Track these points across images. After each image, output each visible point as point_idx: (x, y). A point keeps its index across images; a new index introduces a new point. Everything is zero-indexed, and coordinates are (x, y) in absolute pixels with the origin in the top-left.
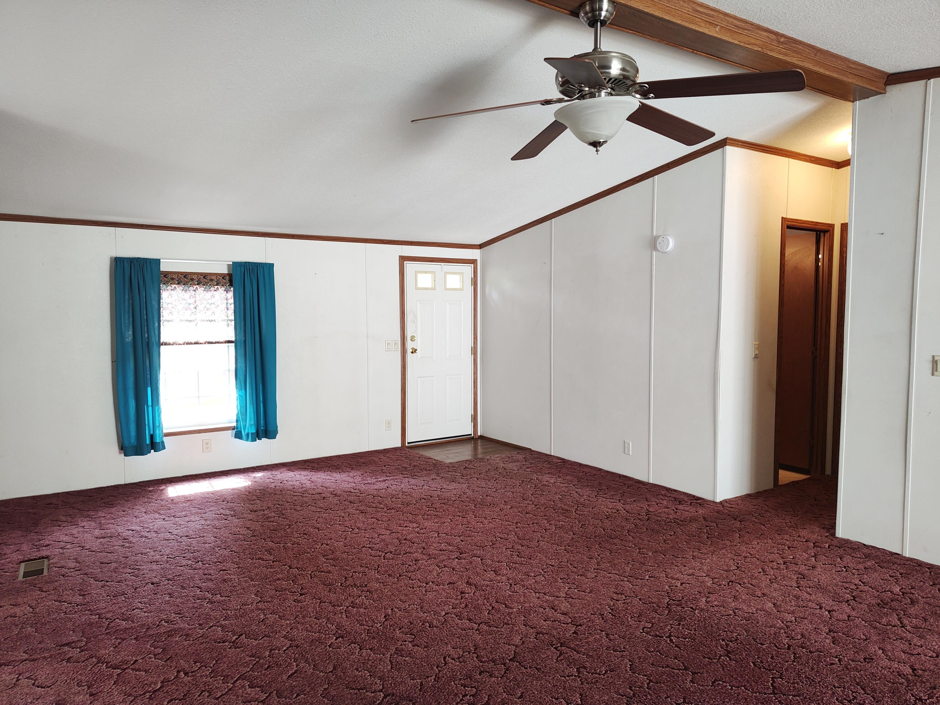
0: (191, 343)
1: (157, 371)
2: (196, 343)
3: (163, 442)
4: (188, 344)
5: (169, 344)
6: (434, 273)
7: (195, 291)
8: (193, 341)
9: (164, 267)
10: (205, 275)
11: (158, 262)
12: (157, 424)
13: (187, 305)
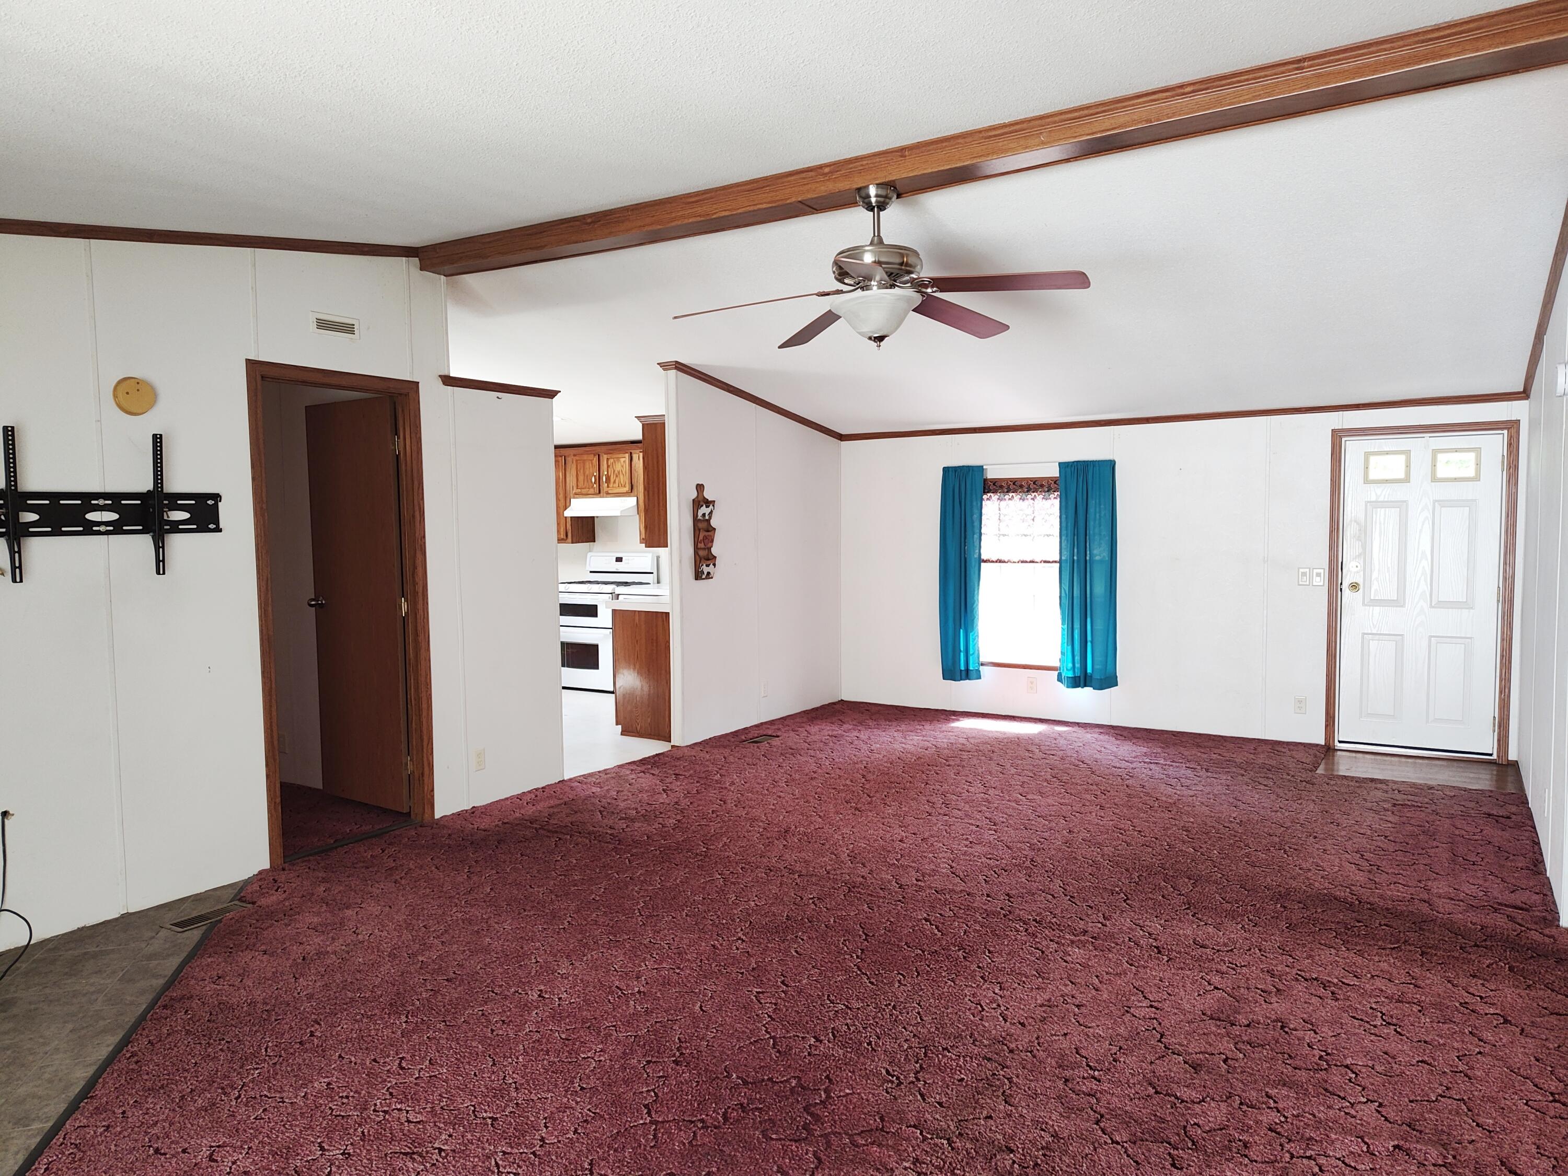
0: (1026, 562)
1: (974, 591)
2: (1032, 562)
3: (978, 671)
4: (1022, 562)
5: (1004, 562)
6: (1407, 453)
7: (1033, 499)
8: (1028, 560)
9: (991, 474)
10: (1035, 481)
11: (980, 469)
12: (971, 652)
13: (1024, 516)
